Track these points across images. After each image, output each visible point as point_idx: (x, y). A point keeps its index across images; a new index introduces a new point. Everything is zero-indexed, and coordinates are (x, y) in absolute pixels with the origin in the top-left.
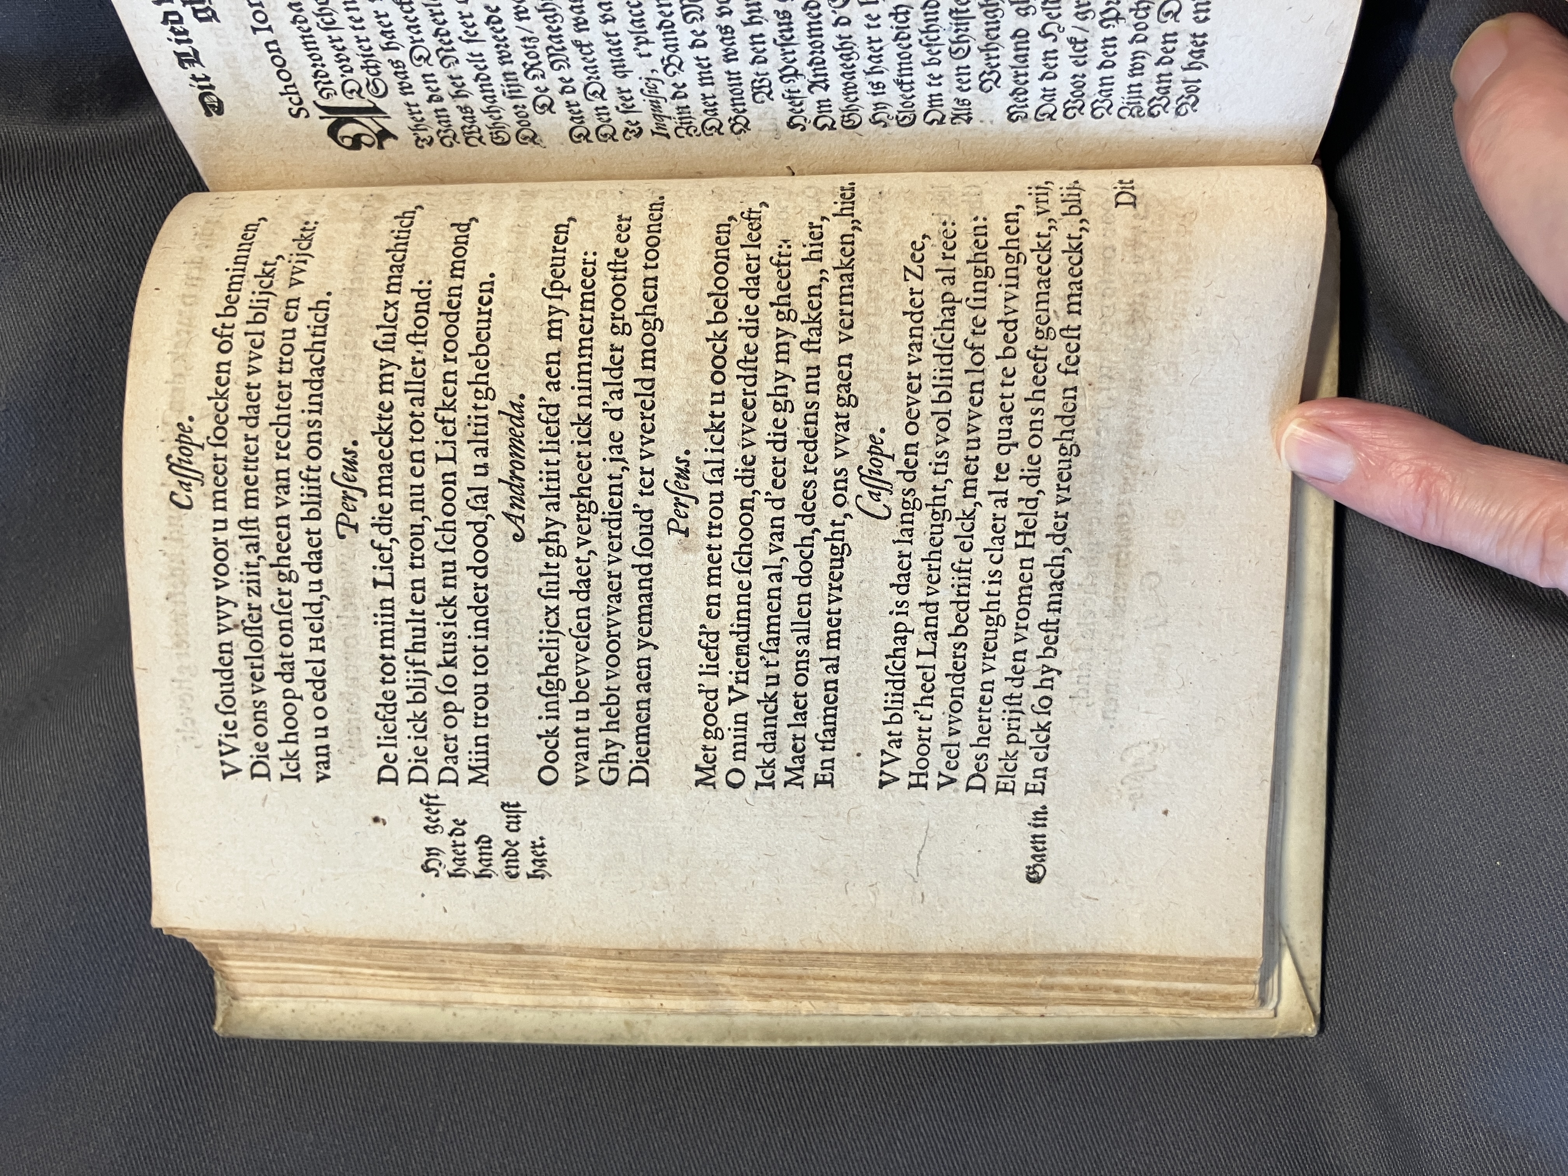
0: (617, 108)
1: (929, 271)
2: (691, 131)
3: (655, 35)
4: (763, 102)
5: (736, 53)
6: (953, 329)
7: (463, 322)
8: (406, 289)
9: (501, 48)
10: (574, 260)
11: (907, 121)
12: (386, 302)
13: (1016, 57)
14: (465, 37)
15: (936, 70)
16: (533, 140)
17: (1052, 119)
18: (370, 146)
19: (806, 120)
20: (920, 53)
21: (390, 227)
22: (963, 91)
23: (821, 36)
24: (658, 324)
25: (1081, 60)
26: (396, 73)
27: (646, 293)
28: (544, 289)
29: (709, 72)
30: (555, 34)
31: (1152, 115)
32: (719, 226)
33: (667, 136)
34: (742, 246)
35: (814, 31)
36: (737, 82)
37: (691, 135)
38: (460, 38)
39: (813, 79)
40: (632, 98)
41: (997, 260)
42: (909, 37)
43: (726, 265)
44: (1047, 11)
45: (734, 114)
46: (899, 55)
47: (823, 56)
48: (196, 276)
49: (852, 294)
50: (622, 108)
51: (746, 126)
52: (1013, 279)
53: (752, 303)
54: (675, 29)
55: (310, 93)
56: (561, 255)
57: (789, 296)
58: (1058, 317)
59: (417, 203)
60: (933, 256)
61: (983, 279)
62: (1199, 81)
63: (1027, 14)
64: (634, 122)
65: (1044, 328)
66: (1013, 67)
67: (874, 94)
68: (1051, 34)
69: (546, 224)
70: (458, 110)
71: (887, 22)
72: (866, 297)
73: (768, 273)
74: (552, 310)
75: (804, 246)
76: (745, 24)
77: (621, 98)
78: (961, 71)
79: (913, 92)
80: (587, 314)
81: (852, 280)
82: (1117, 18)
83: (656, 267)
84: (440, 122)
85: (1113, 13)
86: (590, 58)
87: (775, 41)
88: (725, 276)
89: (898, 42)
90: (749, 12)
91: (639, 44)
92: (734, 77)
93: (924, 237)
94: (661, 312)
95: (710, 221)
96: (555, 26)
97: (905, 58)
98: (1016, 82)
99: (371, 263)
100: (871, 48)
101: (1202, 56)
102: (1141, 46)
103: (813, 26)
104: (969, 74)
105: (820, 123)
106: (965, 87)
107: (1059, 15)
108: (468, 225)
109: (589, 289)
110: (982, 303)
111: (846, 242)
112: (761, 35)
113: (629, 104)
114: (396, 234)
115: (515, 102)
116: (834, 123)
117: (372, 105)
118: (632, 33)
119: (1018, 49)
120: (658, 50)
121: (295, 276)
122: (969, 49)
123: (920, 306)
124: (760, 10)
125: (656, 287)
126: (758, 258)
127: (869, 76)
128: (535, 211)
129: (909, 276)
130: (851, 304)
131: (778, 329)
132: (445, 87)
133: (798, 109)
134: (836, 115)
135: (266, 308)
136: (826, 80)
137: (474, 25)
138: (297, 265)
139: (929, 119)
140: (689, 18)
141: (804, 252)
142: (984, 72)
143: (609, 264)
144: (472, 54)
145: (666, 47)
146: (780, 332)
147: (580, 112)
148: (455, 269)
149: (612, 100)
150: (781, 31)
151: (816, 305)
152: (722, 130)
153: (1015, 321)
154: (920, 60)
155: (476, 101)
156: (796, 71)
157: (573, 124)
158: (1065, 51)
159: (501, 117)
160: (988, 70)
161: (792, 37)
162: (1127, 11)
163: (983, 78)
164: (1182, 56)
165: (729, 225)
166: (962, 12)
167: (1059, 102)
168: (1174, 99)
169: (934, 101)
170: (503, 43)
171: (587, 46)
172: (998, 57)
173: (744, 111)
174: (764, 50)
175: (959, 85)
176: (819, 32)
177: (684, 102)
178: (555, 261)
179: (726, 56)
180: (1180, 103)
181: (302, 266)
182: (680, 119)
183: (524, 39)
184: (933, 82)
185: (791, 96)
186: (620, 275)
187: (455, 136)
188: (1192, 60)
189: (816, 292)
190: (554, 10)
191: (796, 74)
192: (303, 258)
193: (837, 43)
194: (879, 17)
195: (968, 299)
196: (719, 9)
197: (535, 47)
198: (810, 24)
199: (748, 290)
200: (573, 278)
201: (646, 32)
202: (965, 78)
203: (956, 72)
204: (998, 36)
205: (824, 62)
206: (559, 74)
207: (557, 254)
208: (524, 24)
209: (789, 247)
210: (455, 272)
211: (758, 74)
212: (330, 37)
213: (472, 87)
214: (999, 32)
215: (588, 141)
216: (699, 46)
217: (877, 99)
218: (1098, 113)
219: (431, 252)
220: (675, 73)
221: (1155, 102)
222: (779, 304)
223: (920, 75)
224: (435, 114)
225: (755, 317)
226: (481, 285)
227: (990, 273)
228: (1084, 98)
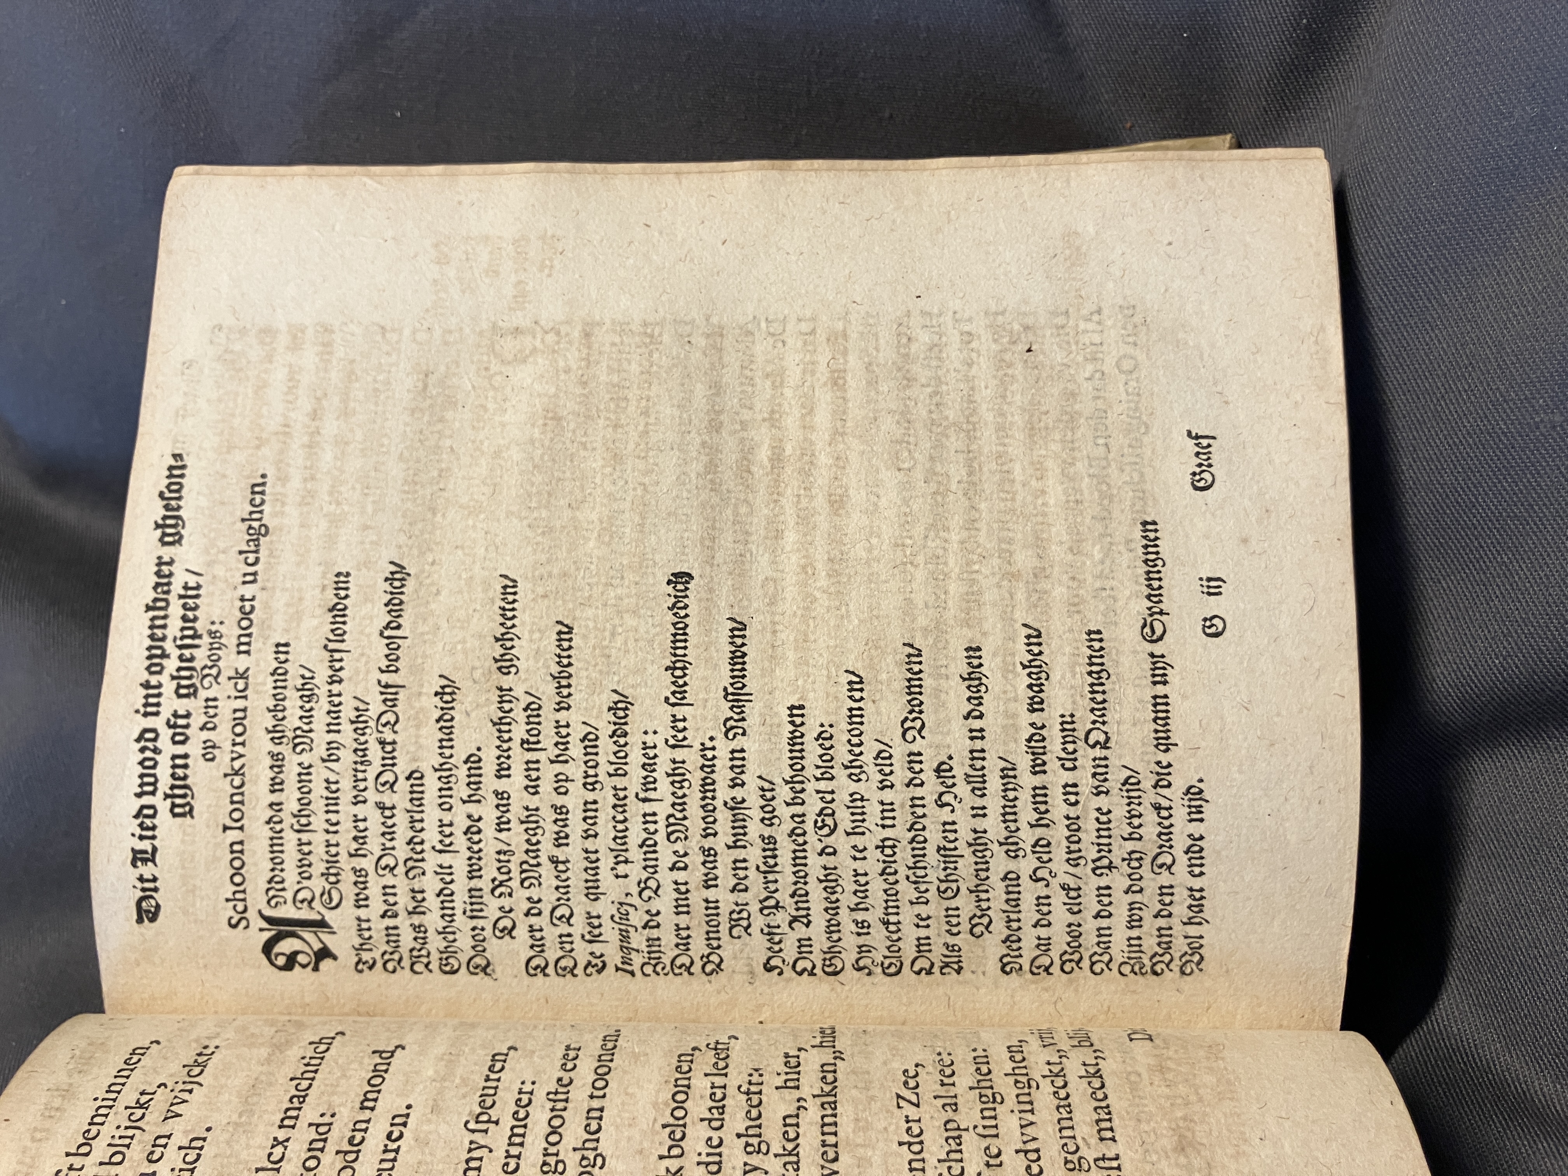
0: (583, 936)
1: (925, 1098)
2: (659, 968)
3: (635, 854)
4: (739, 937)
5: (716, 879)
6: (961, 1161)
7: (362, 1164)
8: (302, 1124)
9: (474, 861)
10: (508, 1089)
11: (893, 970)
12: (275, 1139)
13: (1007, 901)
14: (439, 847)
15: (923, 910)
16: (484, 970)
17: (1049, 974)
18: (304, 966)
19: (784, 961)
20: (907, 891)
21: (301, 1053)
22: (952, 934)
23: (805, 865)
24: (599, 1161)
25: (1076, 909)
26: (355, 883)
27: (588, 1125)
28: (467, 1122)
29: (687, 899)
30: (532, 848)
31: (1155, 973)
32: (680, 1056)
33: (632, 973)
34: (706, 1075)
35: (799, 860)
36: (714, 912)
37: (658, 974)
38: (433, 848)
39: (794, 913)
40: (600, 926)
41: (1005, 1086)
42: (896, 872)
43: (687, 1094)
44: (1038, 855)
45: (707, 951)
46: (885, 891)
47: (807, 887)
48: (56, 1105)
49: (835, 1124)
50: (588, 937)
51: (719, 966)
52: (1027, 1105)
53: (715, 1135)
54: (657, 848)
55: (257, 899)
56: (494, 1084)
57: (760, 1126)
58: (1088, 1145)
59: (340, 1029)
60: (929, 1083)
61: (991, 1105)
62: (1201, 937)
63: (1017, 856)
64: (598, 954)
65: (1075, 1158)
66: (1004, 912)
67: (859, 934)
68: (1043, 879)
69: (481, 1052)
70: (411, 929)
71: (874, 855)
72: (852, 1126)
73: (736, 1104)
74: (473, 1146)
75: (779, 1074)
76: (729, 847)
77: (589, 924)
78: (950, 912)
79: (899, 934)
80: (514, 1151)
81: (836, 1108)
82: (1110, 867)
83: (604, 1096)
84: (388, 942)
85: (1105, 862)
86: (564, 876)
87: (758, 868)
88: (685, 1105)
89: (885, 877)
90: (734, 835)
91: (617, 863)
92: (711, 905)
93: (917, 1065)
94: (602, 1147)
95: (671, 1051)
96: (534, 840)
97: (892, 894)
98: (1008, 927)
99: (268, 1094)
100: (855, 882)
101: (1201, 911)
102: (1138, 897)
103: (798, 854)
104: (958, 916)
105: (800, 966)
106: (955, 930)
107: (1050, 860)
108: (393, 1052)
109: (521, 1121)
110: (993, 1131)
111: (828, 1073)
112: (745, 861)
113: (596, 932)
114: (306, 1061)
115: (474, 923)
116: (814, 967)
117: (319, 917)
118: (612, 850)
119: (1008, 893)
120: (636, 872)
121: (172, 1108)
122: (958, 889)
123: (918, 1136)
124: (745, 834)
125: (601, 1118)
126: (724, 1087)
127: (853, 913)
128: (472, 1040)
129: (902, 1103)
130: (835, 1134)
131: (746, 1164)
132: (404, 901)
133: (776, 948)
134: (817, 958)
135: (128, 1146)
136: (808, 915)
137: (451, 834)
138: (180, 1095)
139: (916, 968)
140: (673, 838)
141: (779, 1081)
142: (975, 915)
143: (548, 1094)
144: (441, 867)
145: (645, 868)
146: (748, 1168)
147: (542, 938)
148: (367, 1100)
149: (579, 926)
150: (765, 857)
151: (792, 1135)
152: (692, 970)
153: (1037, 1151)
154: (908, 898)
155: (433, 920)
156: (778, 902)
157: (532, 953)
158: (1059, 898)
159: (455, 940)
160: (979, 913)
161: (776, 864)
162: (1120, 860)
163: (973, 922)
164: (1180, 910)
165: (692, 1055)
166: (950, 850)
167: (1055, 954)
168: (1177, 955)
169: (923, 946)
170: (476, 856)
171: (563, 862)
172: (988, 900)
173: (719, 947)
174: (746, 877)
175: (948, 928)
176: (803, 861)
177: (655, 933)
178: (486, 1091)
179: (706, 881)
180: (1184, 960)
181: (185, 1096)
182: (649, 953)
183: (499, 853)
184: (922, 923)
185: (770, 932)
186: (560, 1105)
187: (400, 960)
188: (1192, 914)
189: (791, 1121)
190: (537, 822)
191: (777, 906)
192: (189, 1087)
193: (821, 874)
194: (865, 849)
195: (975, 1127)
196: (704, 830)
197: (508, 861)
198: (794, 851)
199: (710, 1120)
200: (504, 1110)
201: (626, 850)
202: (954, 921)
203: (944, 913)
204: (988, 878)
205: (807, 894)
206: (527, 893)
207: (489, 1084)
208: (503, 836)
209: (761, 1075)
210: (366, 1104)
211: (737, 904)
212: (299, 840)
213: (432, 902)
214: (988, 874)
215: (545, 975)
216: (679, 869)
217: (861, 940)
218: (1097, 968)
219: (343, 1081)
220: (650, 898)
221: (1158, 958)
222: (748, 1136)
223: (907, 915)
224: (385, 932)
225: (718, 1150)
226: (393, 1118)
227: (999, 1099)
228: (1081, 950)
